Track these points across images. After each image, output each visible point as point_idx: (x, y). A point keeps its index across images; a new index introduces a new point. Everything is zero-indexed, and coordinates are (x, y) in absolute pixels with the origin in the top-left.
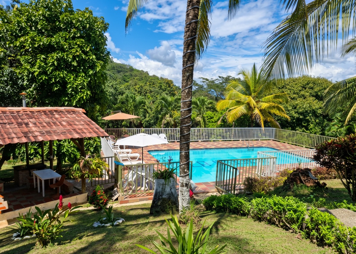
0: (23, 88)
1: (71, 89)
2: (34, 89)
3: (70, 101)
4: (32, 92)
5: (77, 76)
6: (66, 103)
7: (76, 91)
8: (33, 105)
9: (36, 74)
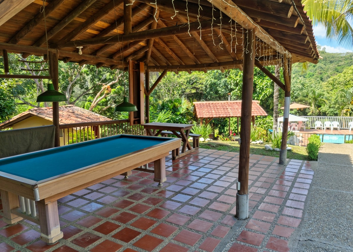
0: (232, 90)
1: (259, 89)
2: (238, 90)
3: (258, 96)
4: (237, 92)
5: (263, 80)
6: (256, 98)
7: (262, 90)
8: (237, 100)
9: (238, 81)
